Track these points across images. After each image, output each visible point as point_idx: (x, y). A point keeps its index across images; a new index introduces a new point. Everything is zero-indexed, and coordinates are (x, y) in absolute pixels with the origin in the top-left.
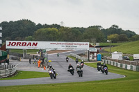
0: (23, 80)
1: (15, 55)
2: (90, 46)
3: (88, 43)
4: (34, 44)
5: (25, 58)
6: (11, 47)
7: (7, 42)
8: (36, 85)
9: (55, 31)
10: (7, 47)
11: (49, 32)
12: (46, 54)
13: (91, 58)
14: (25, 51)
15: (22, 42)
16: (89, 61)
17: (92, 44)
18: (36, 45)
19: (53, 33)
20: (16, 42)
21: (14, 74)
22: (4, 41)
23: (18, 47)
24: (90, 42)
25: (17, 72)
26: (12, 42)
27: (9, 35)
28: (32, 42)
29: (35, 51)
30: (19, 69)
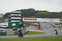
0: (30, 35)
1: (27, 24)
2: (60, 20)
3: (59, 19)
4: (35, 19)
5: (31, 26)
6: (25, 21)
7: (23, 19)
8: (36, 38)
9: (45, 14)
10: (23, 21)
11: (42, 14)
12: (40, 24)
13: (60, 26)
14: (31, 22)
15: (30, 18)
16: (60, 27)
17: (61, 20)
18: (36, 20)
19: (44, 14)
20: (27, 18)
21: (26, 33)
22: (22, 18)
23: (28, 21)
24: (60, 18)
25: (28, 32)
26: (25, 18)
27: (24, 15)
28: (34, 19)
29: (36, 22)
30: (29, 30)
